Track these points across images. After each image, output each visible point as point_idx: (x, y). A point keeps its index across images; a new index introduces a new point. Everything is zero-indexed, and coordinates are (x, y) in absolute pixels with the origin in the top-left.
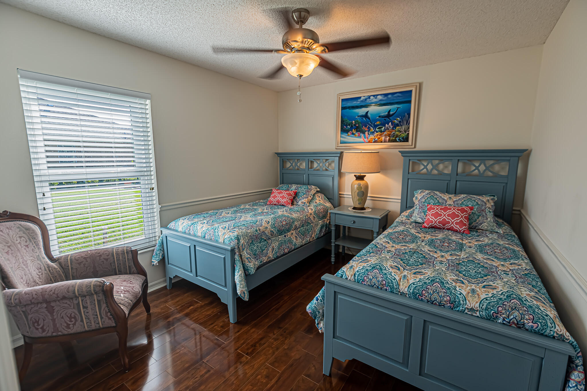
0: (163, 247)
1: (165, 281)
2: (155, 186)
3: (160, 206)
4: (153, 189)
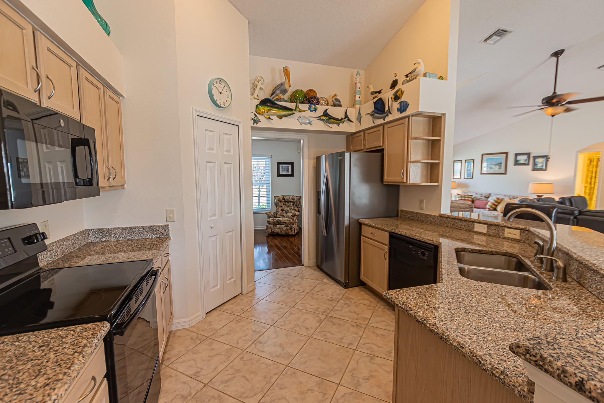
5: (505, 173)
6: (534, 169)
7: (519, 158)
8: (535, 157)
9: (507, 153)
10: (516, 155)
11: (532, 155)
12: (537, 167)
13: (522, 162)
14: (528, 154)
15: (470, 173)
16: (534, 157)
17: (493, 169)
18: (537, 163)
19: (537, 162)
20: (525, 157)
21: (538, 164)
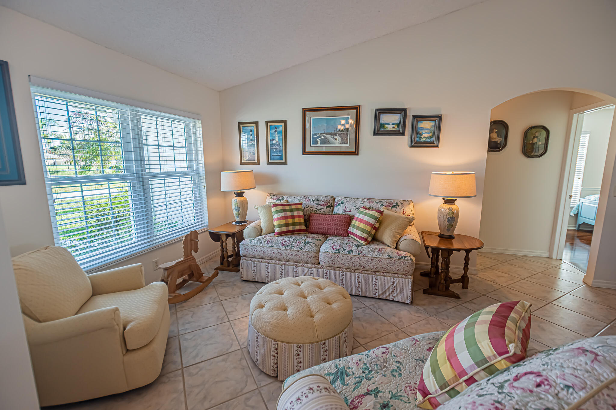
0: (579, 208)
1: (575, 227)
2: (581, 177)
3: (582, 187)
4: (580, 178)
5: (355, 153)
6: (415, 144)
7: (385, 119)
8: (417, 118)
9: (357, 109)
10: (379, 112)
11: (410, 114)
12: (420, 138)
13: (390, 127)
14: (403, 111)
15: (281, 151)
16: (414, 117)
17: (329, 143)
18: (421, 131)
19: (421, 129)
20: (396, 118)
21: (423, 133)
